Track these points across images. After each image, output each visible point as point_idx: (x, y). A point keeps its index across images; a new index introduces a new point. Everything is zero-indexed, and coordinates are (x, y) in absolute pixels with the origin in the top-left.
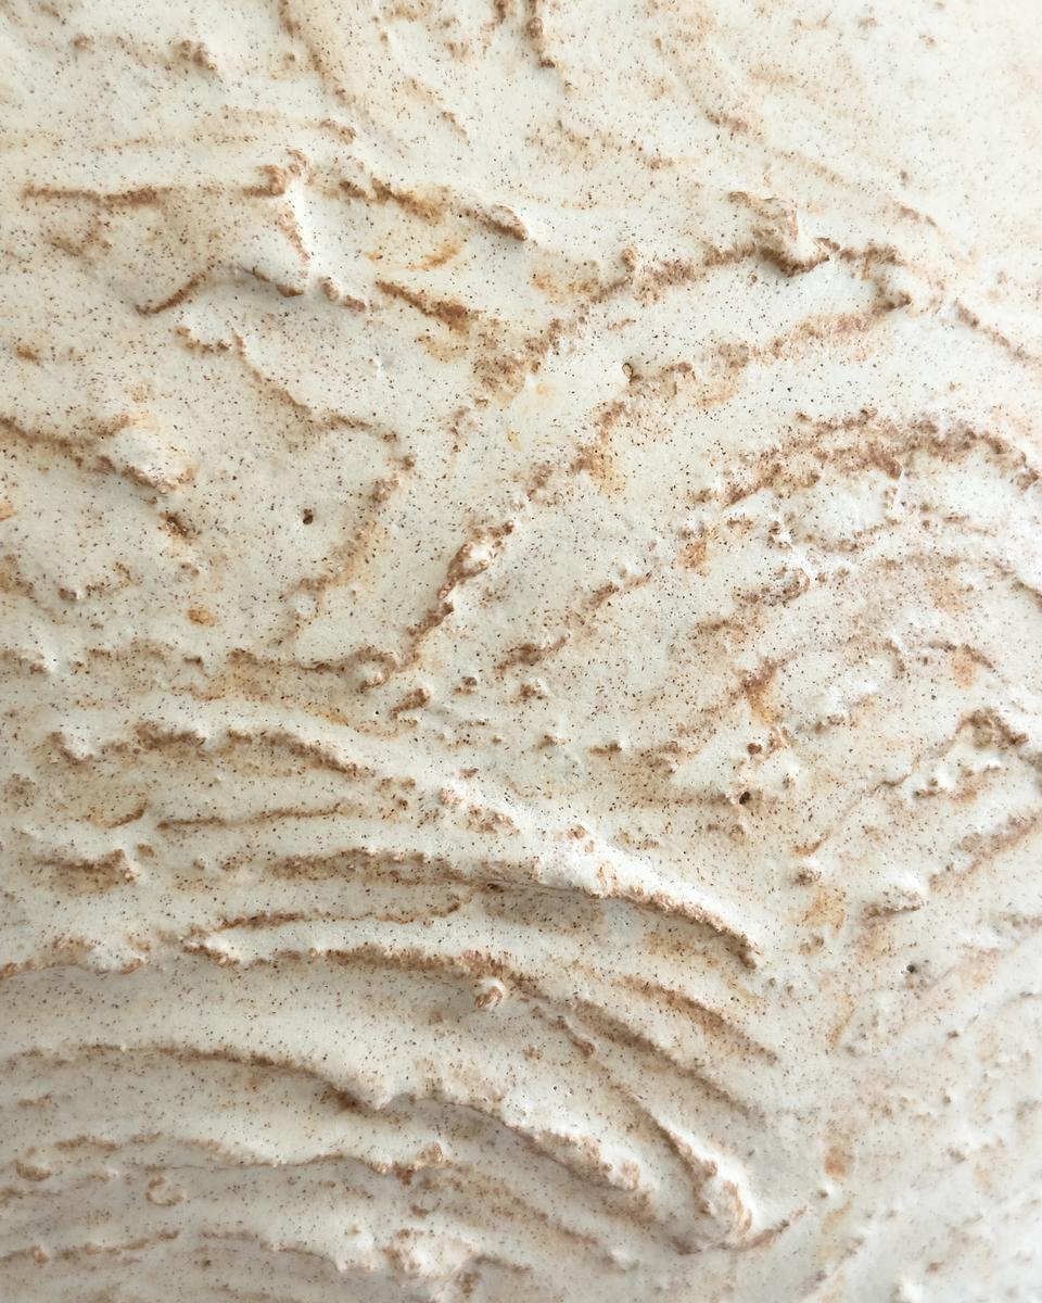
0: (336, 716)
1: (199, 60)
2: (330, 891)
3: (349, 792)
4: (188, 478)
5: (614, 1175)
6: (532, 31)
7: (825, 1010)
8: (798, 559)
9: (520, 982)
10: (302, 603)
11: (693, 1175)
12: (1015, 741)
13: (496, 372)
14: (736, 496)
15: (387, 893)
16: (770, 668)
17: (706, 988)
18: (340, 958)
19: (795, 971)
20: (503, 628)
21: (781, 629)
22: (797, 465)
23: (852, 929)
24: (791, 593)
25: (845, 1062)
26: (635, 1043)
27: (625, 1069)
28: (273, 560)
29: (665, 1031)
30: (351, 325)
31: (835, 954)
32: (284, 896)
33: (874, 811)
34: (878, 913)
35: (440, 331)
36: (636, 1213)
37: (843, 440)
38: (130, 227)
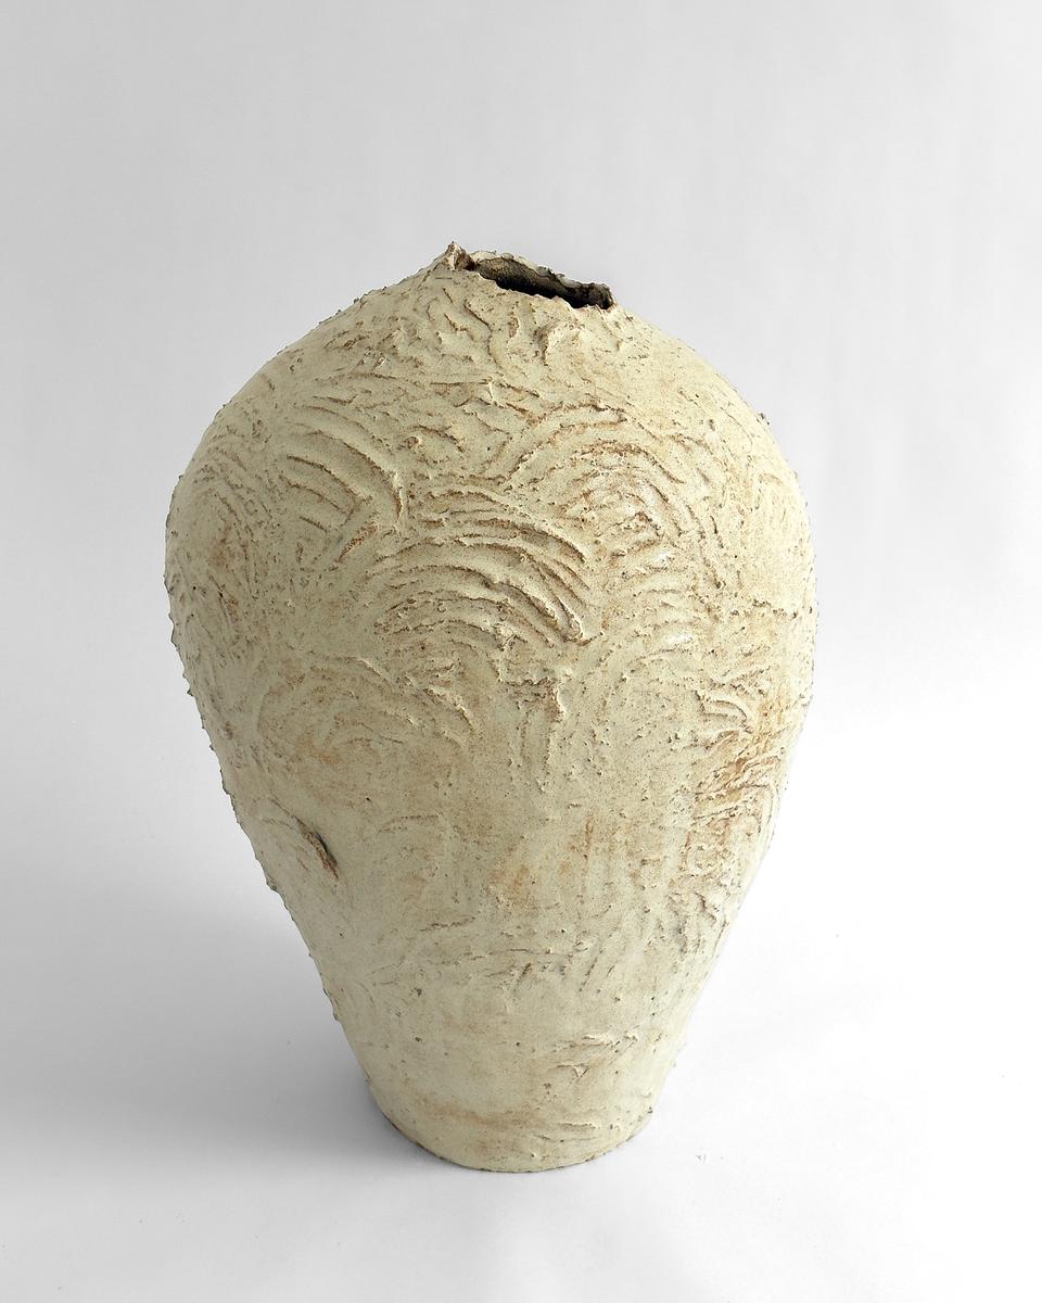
0: (492, 490)
1: (470, 359)
2: (488, 530)
3: (494, 507)
4: (463, 439)
5: (549, 612)
6: (543, 358)
7: (602, 580)
8: (597, 469)
9: (529, 556)
10: (487, 465)
11: (568, 616)
12: (650, 520)
13: (531, 422)
14: (584, 453)
15: (501, 530)
16: (590, 492)
17: (574, 566)
18: (489, 546)
19: (593, 565)
20: (530, 475)
21: (592, 483)
22: (597, 449)
23: (608, 558)
24: (596, 475)
25: (606, 595)
26: (555, 576)
27: (552, 583)
28: (480, 457)
29: (562, 574)
30: (501, 411)
31: (604, 564)
32: (478, 530)
33: (614, 530)
34: (616, 555)
35: (520, 414)
36: (554, 627)
37: (608, 445)
38: (454, 390)
